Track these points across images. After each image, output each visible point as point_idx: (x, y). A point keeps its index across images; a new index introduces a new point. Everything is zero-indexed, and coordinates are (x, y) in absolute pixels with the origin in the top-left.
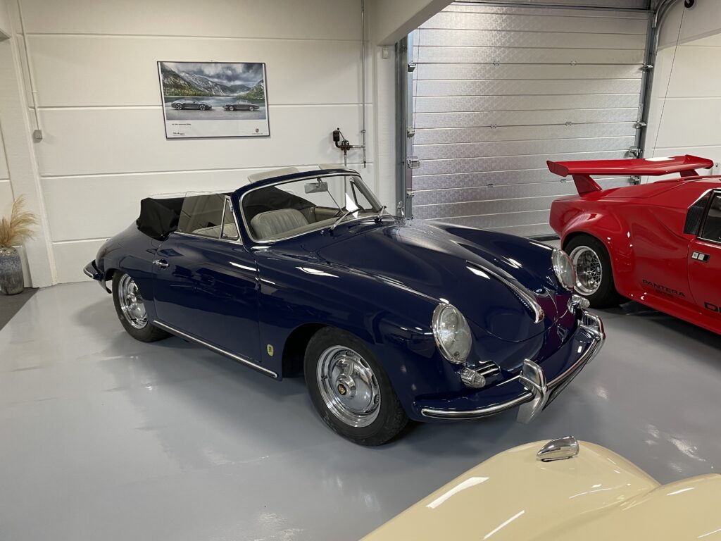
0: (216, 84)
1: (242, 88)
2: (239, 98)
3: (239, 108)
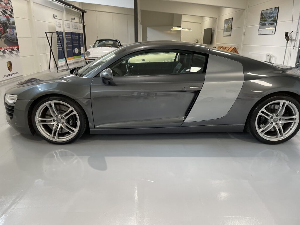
0: (268, 16)
1: (273, 17)
2: (272, 21)
3: (271, 24)
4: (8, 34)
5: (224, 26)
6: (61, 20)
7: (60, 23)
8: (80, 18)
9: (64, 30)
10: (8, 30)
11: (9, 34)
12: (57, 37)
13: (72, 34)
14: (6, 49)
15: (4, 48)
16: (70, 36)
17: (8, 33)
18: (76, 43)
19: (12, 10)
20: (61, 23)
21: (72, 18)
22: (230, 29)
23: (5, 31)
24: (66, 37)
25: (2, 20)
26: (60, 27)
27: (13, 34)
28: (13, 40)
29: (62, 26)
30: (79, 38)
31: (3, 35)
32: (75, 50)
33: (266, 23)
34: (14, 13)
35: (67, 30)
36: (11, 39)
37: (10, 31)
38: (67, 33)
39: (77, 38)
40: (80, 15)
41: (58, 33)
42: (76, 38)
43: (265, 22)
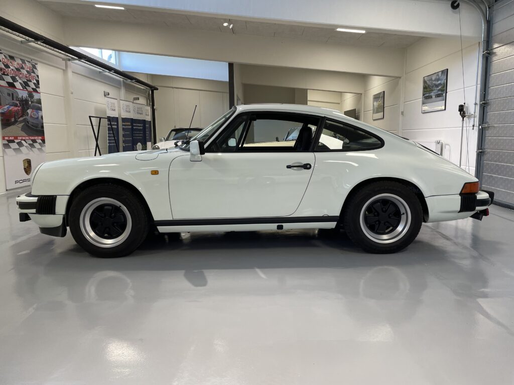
0: (434, 84)
1: (440, 84)
2: (439, 90)
3: (438, 96)
4: (28, 118)
5: (374, 105)
6: (117, 99)
7: (114, 104)
8: (147, 99)
9: (120, 114)
10: (29, 111)
11: (31, 116)
12: (108, 125)
13: (133, 121)
14: (24, 140)
15: (21, 138)
16: (130, 124)
17: (29, 115)
18: (139, 135)
19: (38, 81)
20: (116, 105)
21: (134, 98)
22: (381, 109)
23: (24, 112)
24: (123, 125)
25: (20, 96)
26: (114, 110)
27: (38, 118)
28: (37, 127)
29: (117, 109)
30: (144, 127)
31: (21, 119)
32: (137, 146)
33: (432, 94)
34: (40, 86)
35: (125, 115)
36: (32, 125)
37: (32, 112)
38: (124, 120)
39: (141, 128)
40: (147, 94)
41: (110, 119)
42: (139, 128)
43: (430, 93)
